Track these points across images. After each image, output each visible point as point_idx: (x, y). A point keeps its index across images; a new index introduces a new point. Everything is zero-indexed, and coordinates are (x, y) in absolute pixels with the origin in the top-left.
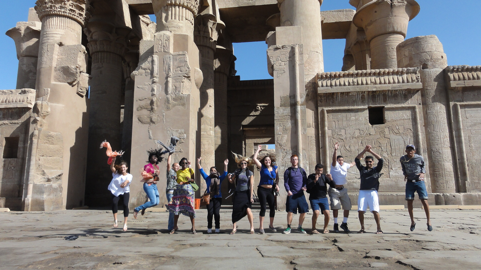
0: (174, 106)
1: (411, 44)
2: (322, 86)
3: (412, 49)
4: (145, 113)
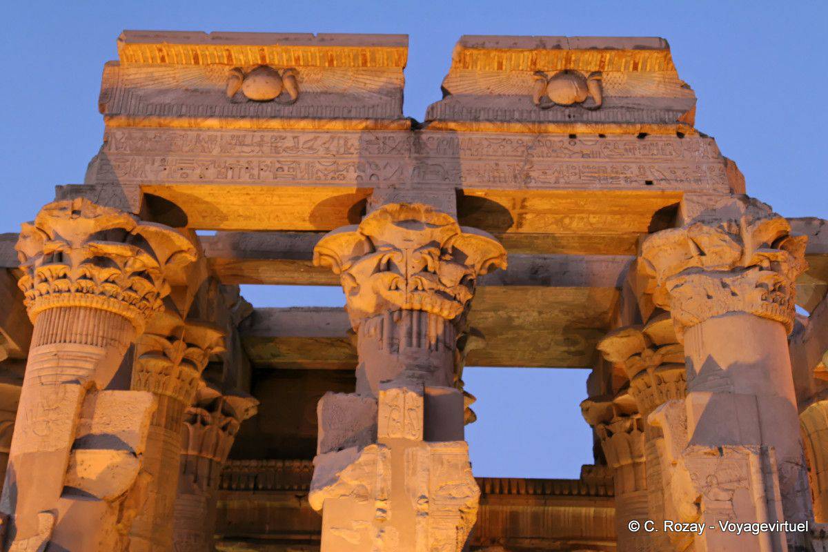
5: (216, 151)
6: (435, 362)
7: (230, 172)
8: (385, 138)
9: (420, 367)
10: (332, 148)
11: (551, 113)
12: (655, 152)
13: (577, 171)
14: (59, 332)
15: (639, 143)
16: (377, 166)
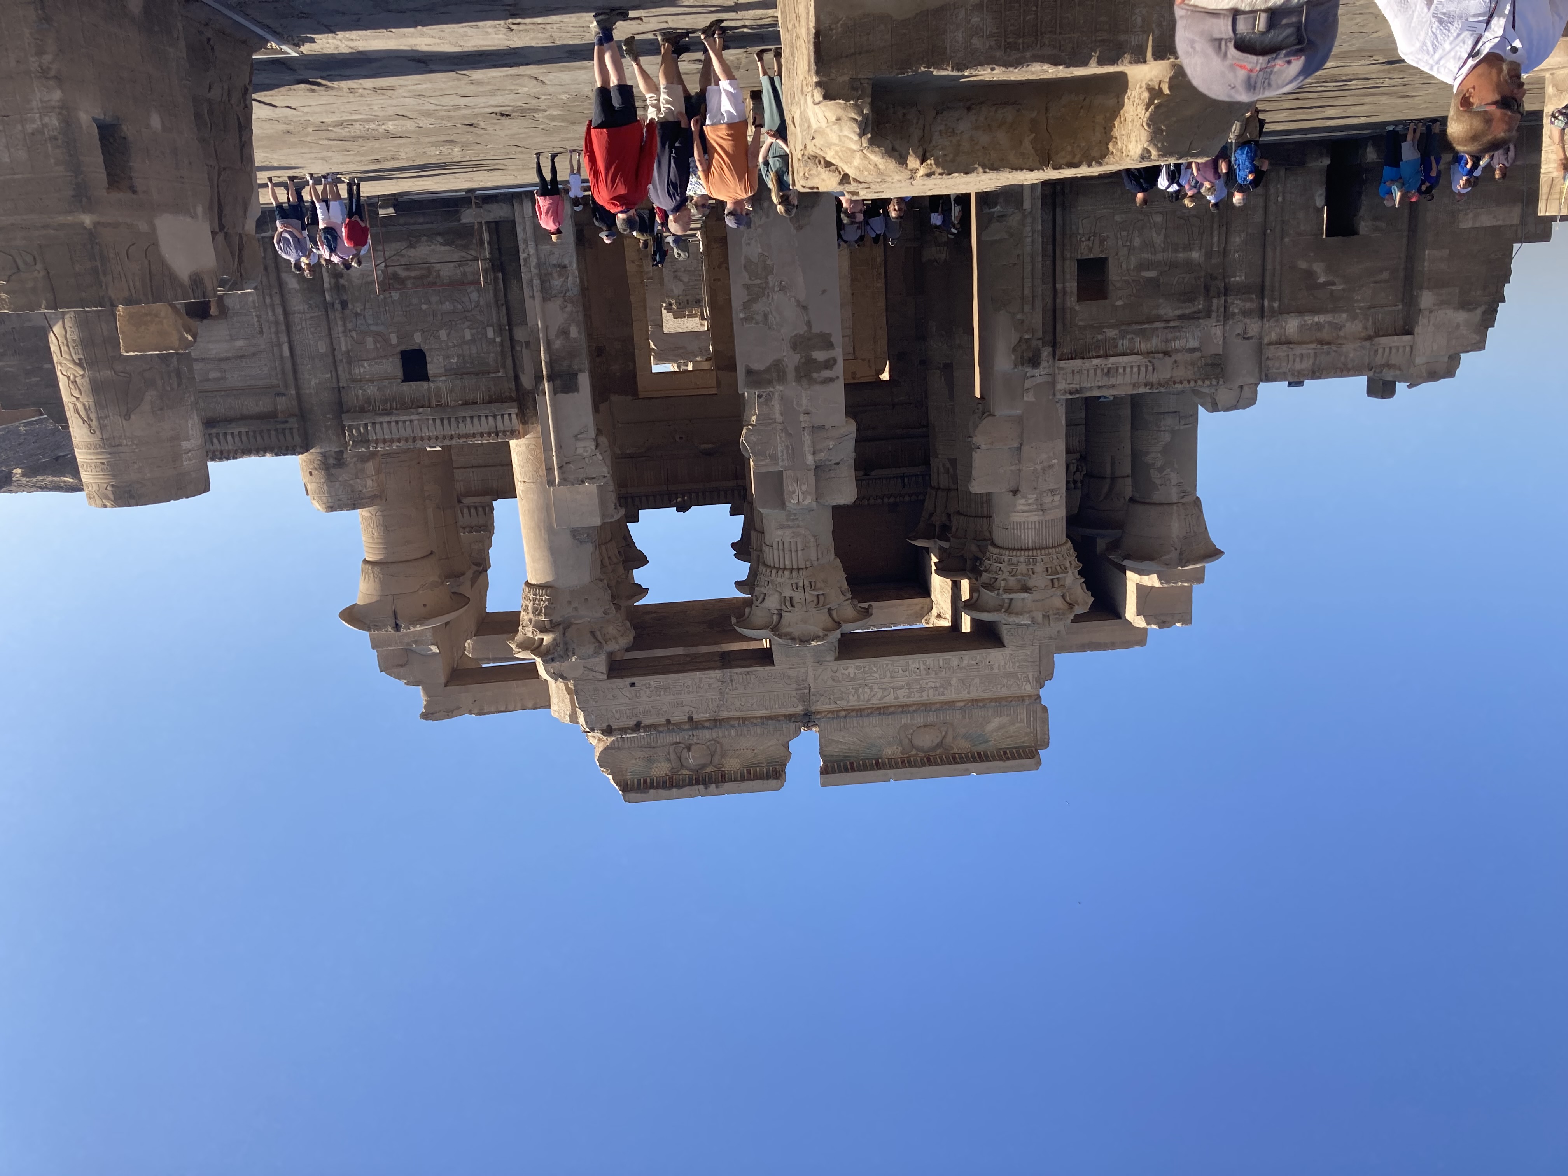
0: (768, 370)
1: (363, 499)
2: (510, 415)
3: (360, 488)
4: (820, 355)
5: (954, 681)
6: (779, 532)
7: (941, 664)
8: (830, 704)
9: (789, 527)
10: (868, 691)
11: (707, 737)
12: (628, 711)
13: (686, 690)
14: (1044, 530)
15: (641, 717)
16: (834, 680)
